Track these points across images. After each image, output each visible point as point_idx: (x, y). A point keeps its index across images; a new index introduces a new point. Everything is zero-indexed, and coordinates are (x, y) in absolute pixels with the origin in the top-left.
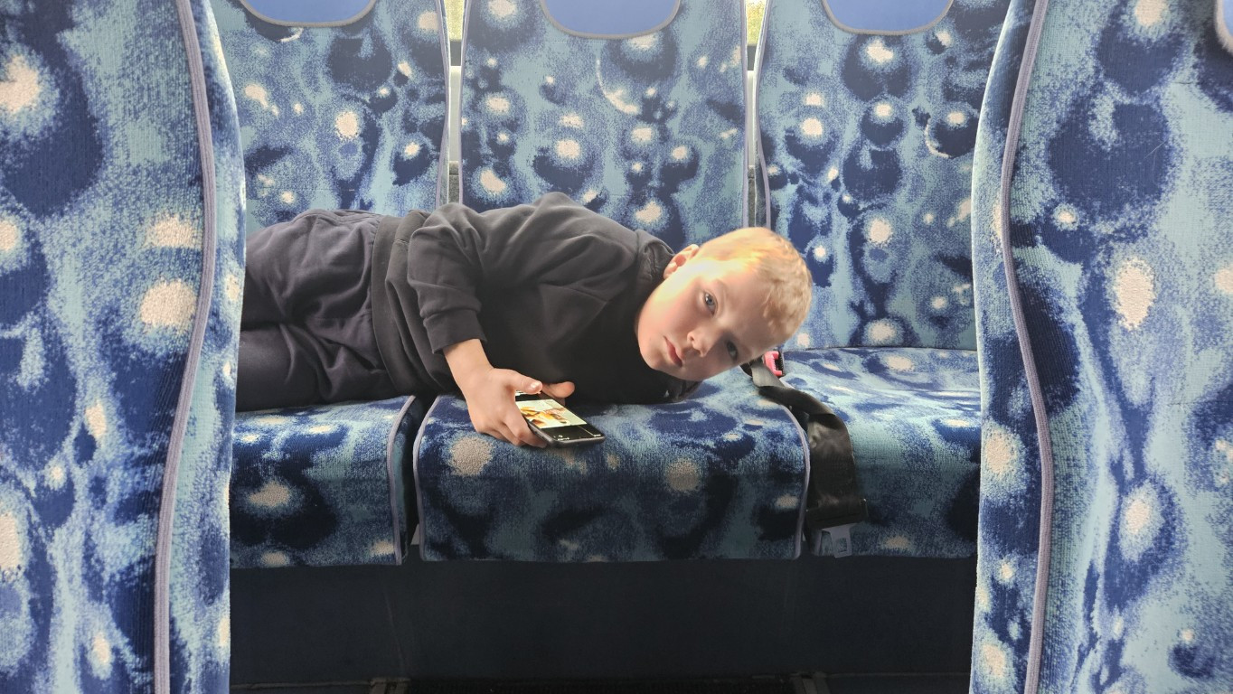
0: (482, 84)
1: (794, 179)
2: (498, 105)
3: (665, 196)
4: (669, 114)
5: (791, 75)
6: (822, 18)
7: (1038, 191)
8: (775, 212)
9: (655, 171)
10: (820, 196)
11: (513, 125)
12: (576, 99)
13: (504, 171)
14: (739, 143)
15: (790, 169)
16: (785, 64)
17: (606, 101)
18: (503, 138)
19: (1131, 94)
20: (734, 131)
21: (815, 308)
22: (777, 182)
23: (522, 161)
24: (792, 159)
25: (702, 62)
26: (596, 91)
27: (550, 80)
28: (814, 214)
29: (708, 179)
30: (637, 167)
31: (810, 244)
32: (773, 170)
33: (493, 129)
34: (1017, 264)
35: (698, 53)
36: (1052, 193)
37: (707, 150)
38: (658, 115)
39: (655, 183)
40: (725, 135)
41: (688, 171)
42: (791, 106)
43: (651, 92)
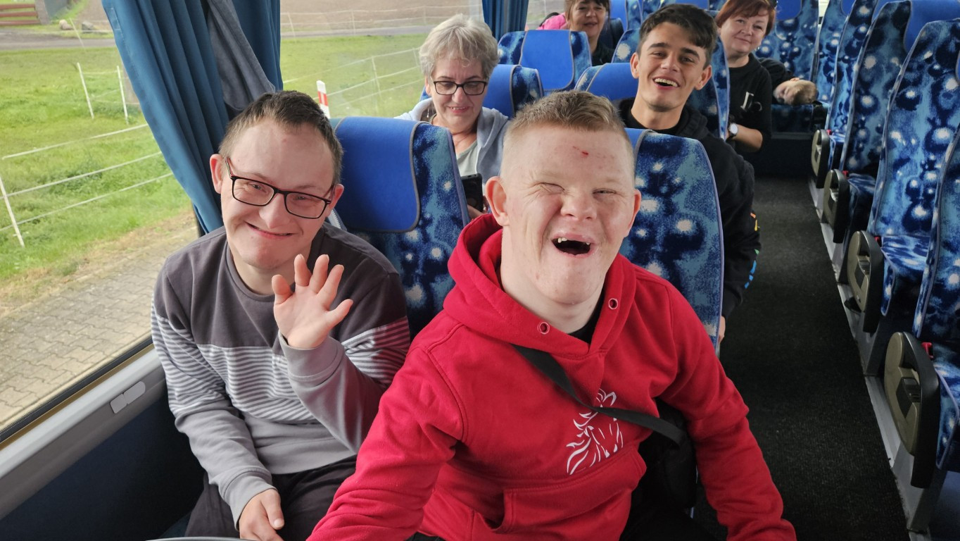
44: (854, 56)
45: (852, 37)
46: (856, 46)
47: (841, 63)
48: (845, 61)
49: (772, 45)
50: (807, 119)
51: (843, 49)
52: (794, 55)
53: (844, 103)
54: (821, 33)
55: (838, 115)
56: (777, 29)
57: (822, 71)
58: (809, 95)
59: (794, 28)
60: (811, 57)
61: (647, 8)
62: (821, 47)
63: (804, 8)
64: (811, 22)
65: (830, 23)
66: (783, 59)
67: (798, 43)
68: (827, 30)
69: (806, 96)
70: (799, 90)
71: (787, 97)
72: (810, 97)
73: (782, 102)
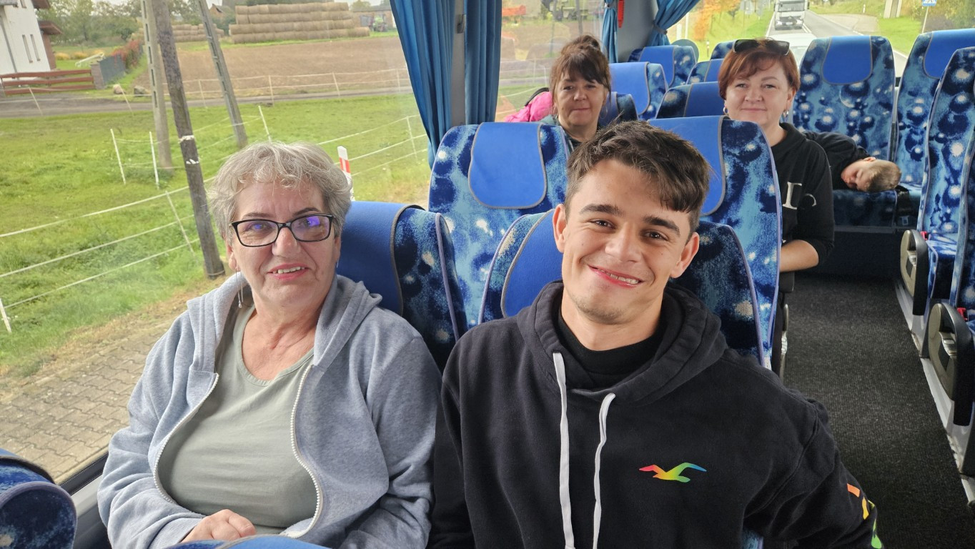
0: (800, 101)
1: (909, 127)
2: (805, 107)
3: (861, 133)
4: (864, 107)
5: (911, 93)
6: (924, 75)
8: (900, 137)
9: (858, 125)
10: (919, 132)
11: (809, 113)
12: (831, 103)
13: (806, 127)
14: (889, 116)
15: (907, 124)
16: (909, 90)
17: (843, 104)
18: (806, 116)
19: (958, 113)
20: (888, 112)
21: (914, 168)
22: (902, 128)
23: (812, 124)
24: (909, 121)
25: (878, 90)
26: (839, 101)
27: (823, 98)
28: (916, 138)
29: (877, 127)
30: (851, 124)
31: (914, 147)
32: (901, 124)
33: (803, 114)
35: (877, 87)
37: (877, 118)
38: (860, 107)
39: (858, 129)
40: (884, 113)
41: (870, 125)
42: (910, 103)
43: (859, 100)
44: (952, 133)
45: (948, 109)
46: (954, 121)
47: (935, 143)
48: (940, 140)
49: (836, 113)
50: (889, 210)
51: (936, 124)
52: (865, 126)
53: (941, 195)
54: (899, 99)
55: (935, 211)
56: (842, 95)
57: (903, 146)
58: (889, 180)
59: (864, 92)
60: (888, 129)
61: (679, 71)
62: (900, 117)
63: (875, 69)
64: (885, 86)
65: (910, 87)
66: (851, 131)
67: (870, 112)
68: (907, 94)
69: (886, 181)
70: (876, 173)
71: (861, 182)
72: (892, 183)
73: (854, 187)
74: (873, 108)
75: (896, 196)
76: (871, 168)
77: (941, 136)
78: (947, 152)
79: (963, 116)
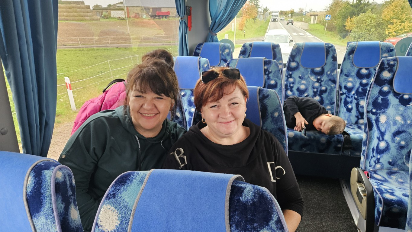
0: (289, 76)
1: (345, 94)
2: (291, 80)
3: (320, 95)
4: (322, 81)
5: (346, 75)
6: (353, 66)
7: (371, 107)
8: (341, 99)
9: (319, 91)
11: (293, 83)
12: (305, 78)
13: (291, 91)
14: (335, 87)
15: (344, 92)
16: (345, 73)
17: (310, 79)
18: (292, 85)
19: (383, 97)
20: (334, 85)
21: (348, 116)
22: (342, 94)
23: (295, 89)
24: (345, 90)
25: (329, 73)
26: (309, 77)
27: (300, 75)
29: (329, 93)
30: (315, 90)
32: (341, 92)
33: (290, 84)
34: (367, 115)
35: (328, 71)
36: (372, 108)
37: (329, 88)
38: (320, 81)
39: (318, 93)
40: (332, 86)
41: (325, 91)
42: (346, 81)
43: (319, 77)
44: (380, 109)
45: (378, 94)
46: (381, 101)
49: (307, 84)
52: (322, 92)
54: (339, 78)
56: (310, 74)
57: (343, 104)
58: (340, 129)
59: (321, 73)
60: (335, 94)
61: (223, 57)
62: (340, 88)
63: (327, 61)
64: (333, 70)
65: (345, 72)
66: (315, 94)
67: (325, 84)
68: (344, 75)
69: (338, 130)
70: (333, 125)
72: (341, 130)
73: (320, 131)
74: (326, 83)
75: (343, 138)
76: (330, 121)
77: (374, 110)
78: (377, 121)
79: (386, 99)
